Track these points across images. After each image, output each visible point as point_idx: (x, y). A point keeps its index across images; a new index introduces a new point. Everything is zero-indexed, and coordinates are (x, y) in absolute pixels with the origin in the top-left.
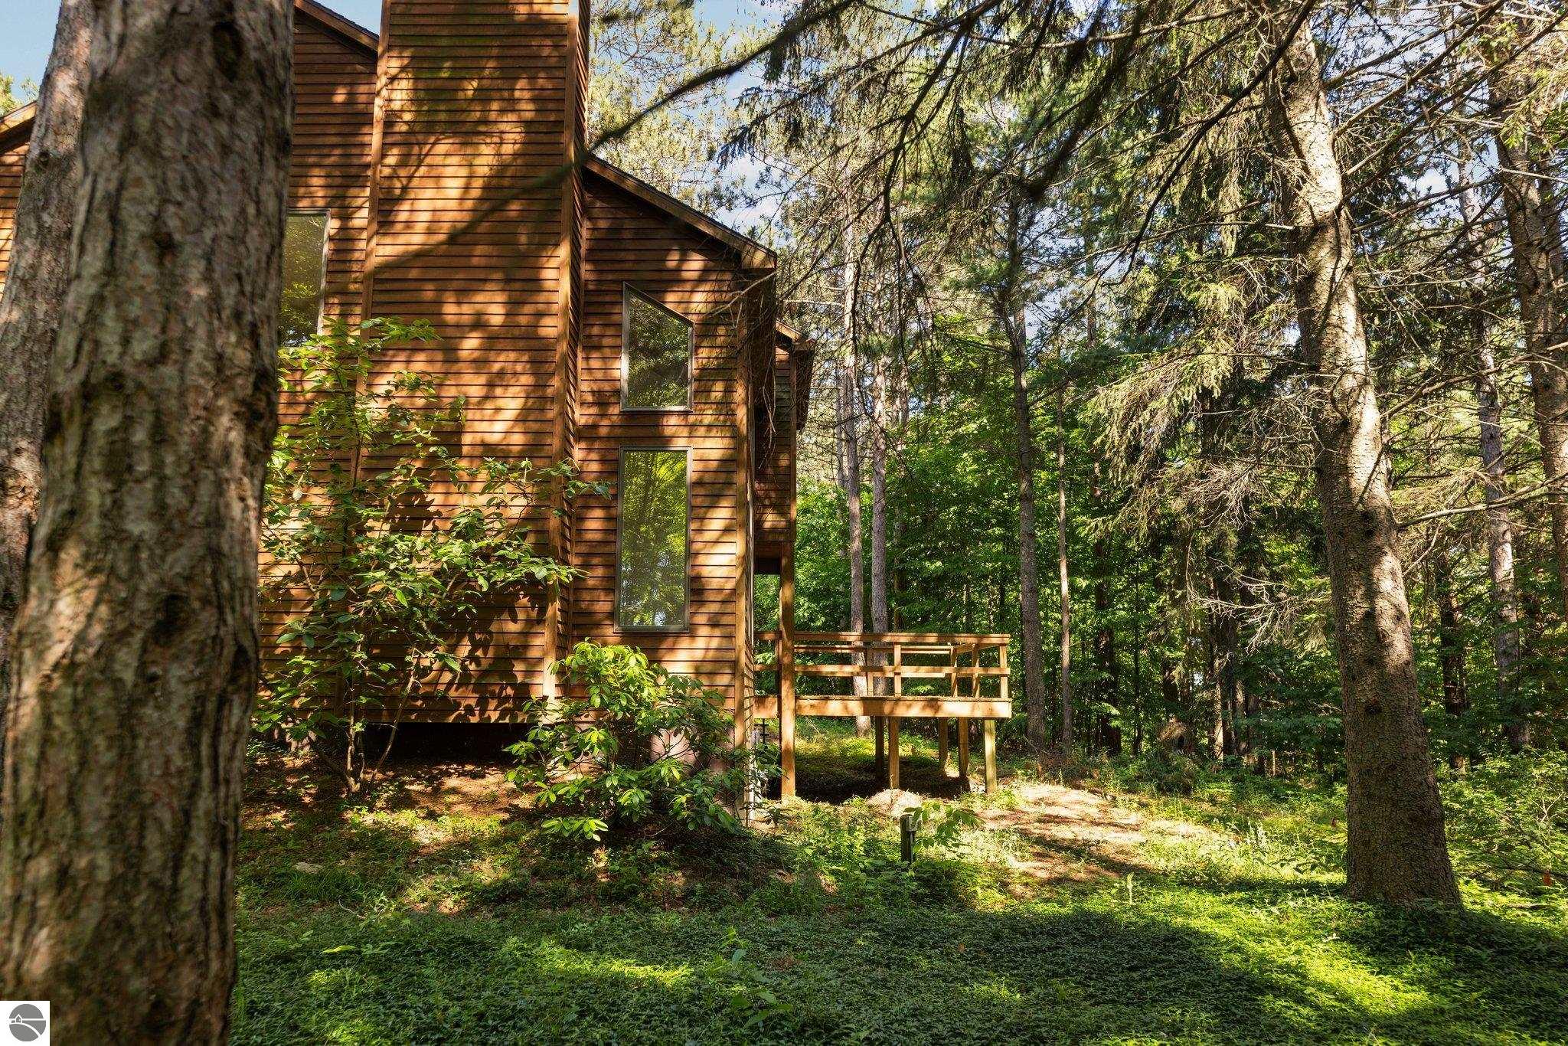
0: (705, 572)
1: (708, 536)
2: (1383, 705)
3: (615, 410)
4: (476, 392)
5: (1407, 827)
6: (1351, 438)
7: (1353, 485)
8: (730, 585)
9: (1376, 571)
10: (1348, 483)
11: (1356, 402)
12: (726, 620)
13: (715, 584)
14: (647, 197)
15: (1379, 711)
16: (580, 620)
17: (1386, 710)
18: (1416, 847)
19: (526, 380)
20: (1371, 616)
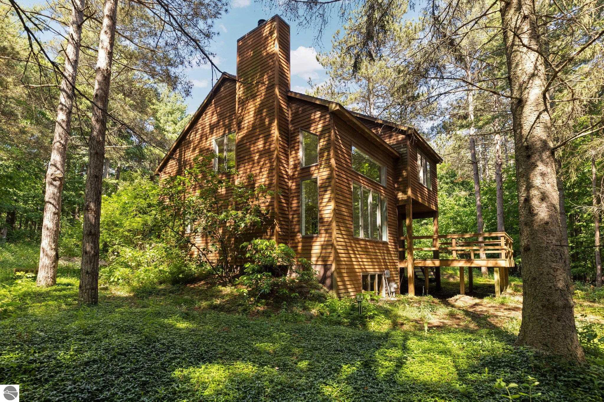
0: (324, 216)
1: (324, 204)
2: (531, 246)
3: (298, 169)
4: (258, 171)
5: (540, 310)
6: (523, 107)
7: (523, 132)
8: (330, 220)
9: (532, 175)
10: (521, 132)
11: (526, 88)
12: (329, 231)
13: (326, 220)
14: (303, 99)
15: (529, 249)
16: (292, 234)
17: (532, 248)
18: (545, 321)
19: (268, 165)
20: (528, 200)
